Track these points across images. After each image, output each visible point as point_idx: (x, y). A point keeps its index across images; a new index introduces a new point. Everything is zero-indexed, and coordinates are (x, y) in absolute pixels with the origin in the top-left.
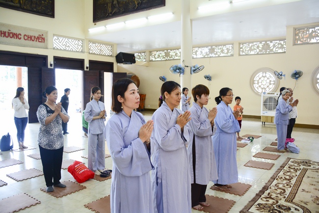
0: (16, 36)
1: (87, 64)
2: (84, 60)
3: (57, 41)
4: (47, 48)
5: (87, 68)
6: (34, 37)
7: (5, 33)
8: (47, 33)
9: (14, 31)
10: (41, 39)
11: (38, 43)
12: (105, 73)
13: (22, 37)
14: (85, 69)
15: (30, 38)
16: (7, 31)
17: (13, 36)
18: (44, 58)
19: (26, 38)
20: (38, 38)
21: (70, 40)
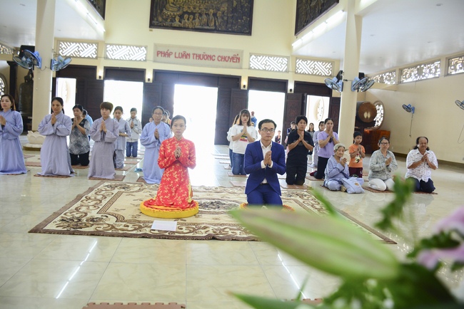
0: (210, 57)
1: (291, 86)
2: (287, 81)
3: (256, 60)
4: (241, 68)
5: (291, 90)
6: (229, 57)
7: (200, 56)
8: (242, 52)
9: (208, 53)
10: (236, 59)
11: (232, 64)
12: (308, 96)
13: (216, 58)
14: (289, 92)
15: (224, 59)
16: (202, 53)
17: (207, 58)
18: (238, 79)
19: (220, 59)
20: (233, 58)
21: (272, 59)
